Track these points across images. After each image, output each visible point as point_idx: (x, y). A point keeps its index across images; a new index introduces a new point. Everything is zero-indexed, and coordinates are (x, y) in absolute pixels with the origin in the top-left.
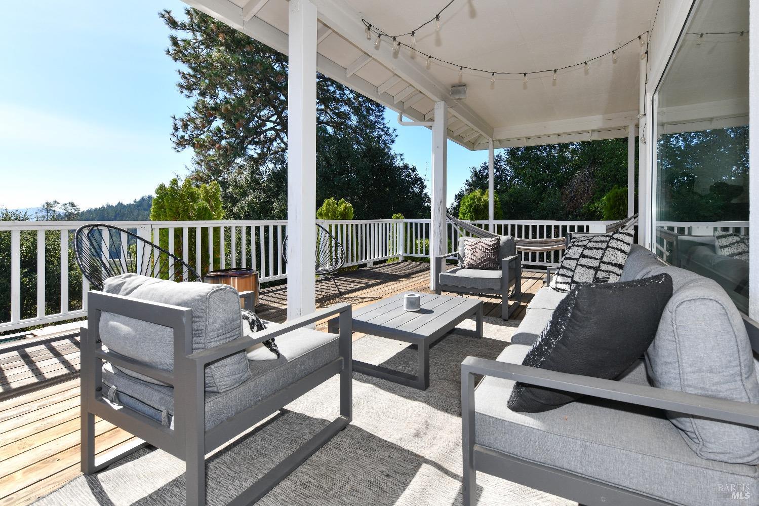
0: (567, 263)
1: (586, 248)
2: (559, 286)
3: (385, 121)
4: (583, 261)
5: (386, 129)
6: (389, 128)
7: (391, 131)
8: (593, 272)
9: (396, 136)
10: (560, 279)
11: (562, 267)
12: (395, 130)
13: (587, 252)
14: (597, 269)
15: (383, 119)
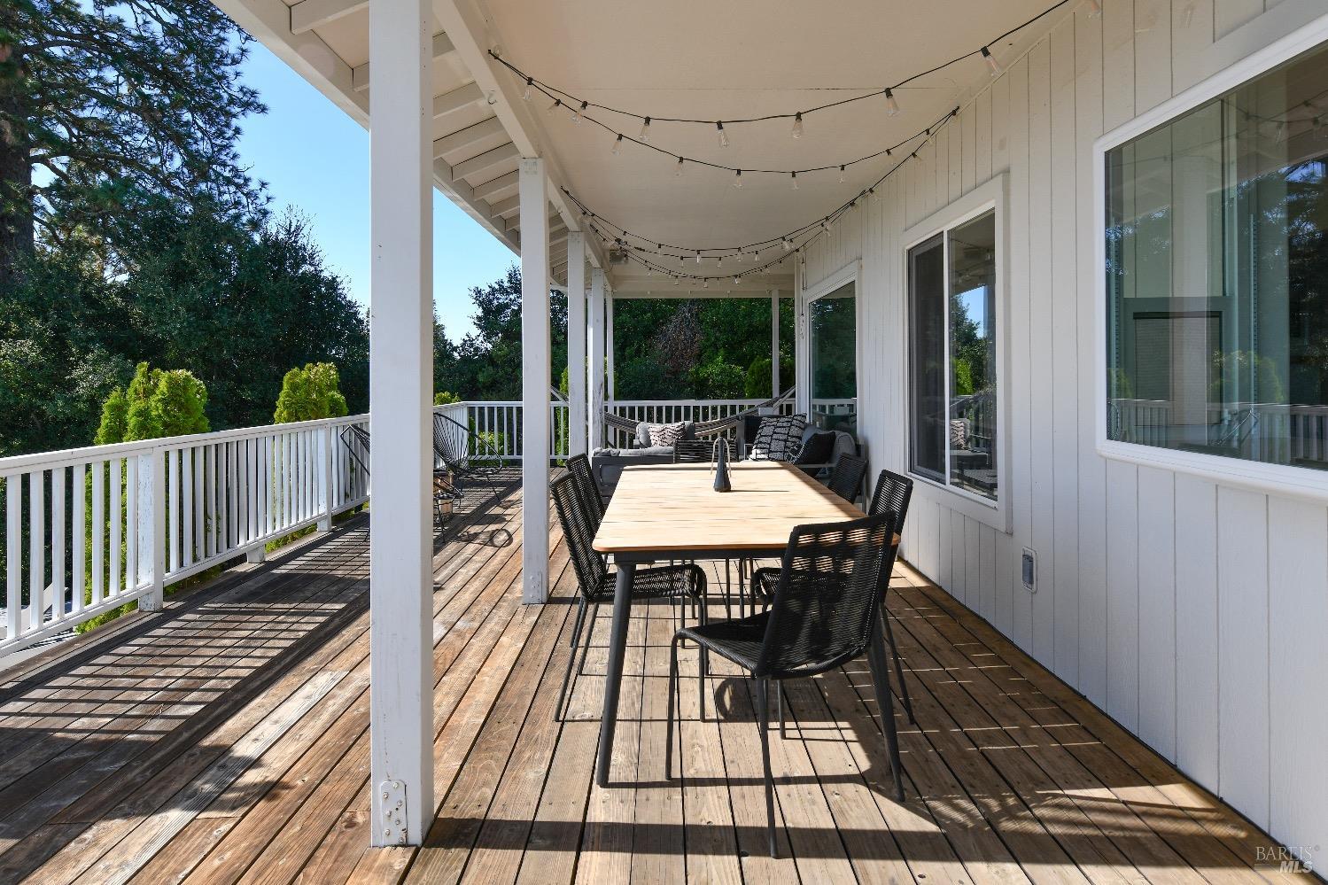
0: (763, 439)
1: (776, 427)
2: (759, 456)
3: (240, 164)
4: (775, 436)
5: (241, 181)
6: (247, 180)
7: (253, 186)
8: (783, 443)
9: (268, 199)
10: (758, 451)
11: (761, 442)
12: (263, 185)
13: (778, 430)
14: (786, 441)
15: (235, 156)
